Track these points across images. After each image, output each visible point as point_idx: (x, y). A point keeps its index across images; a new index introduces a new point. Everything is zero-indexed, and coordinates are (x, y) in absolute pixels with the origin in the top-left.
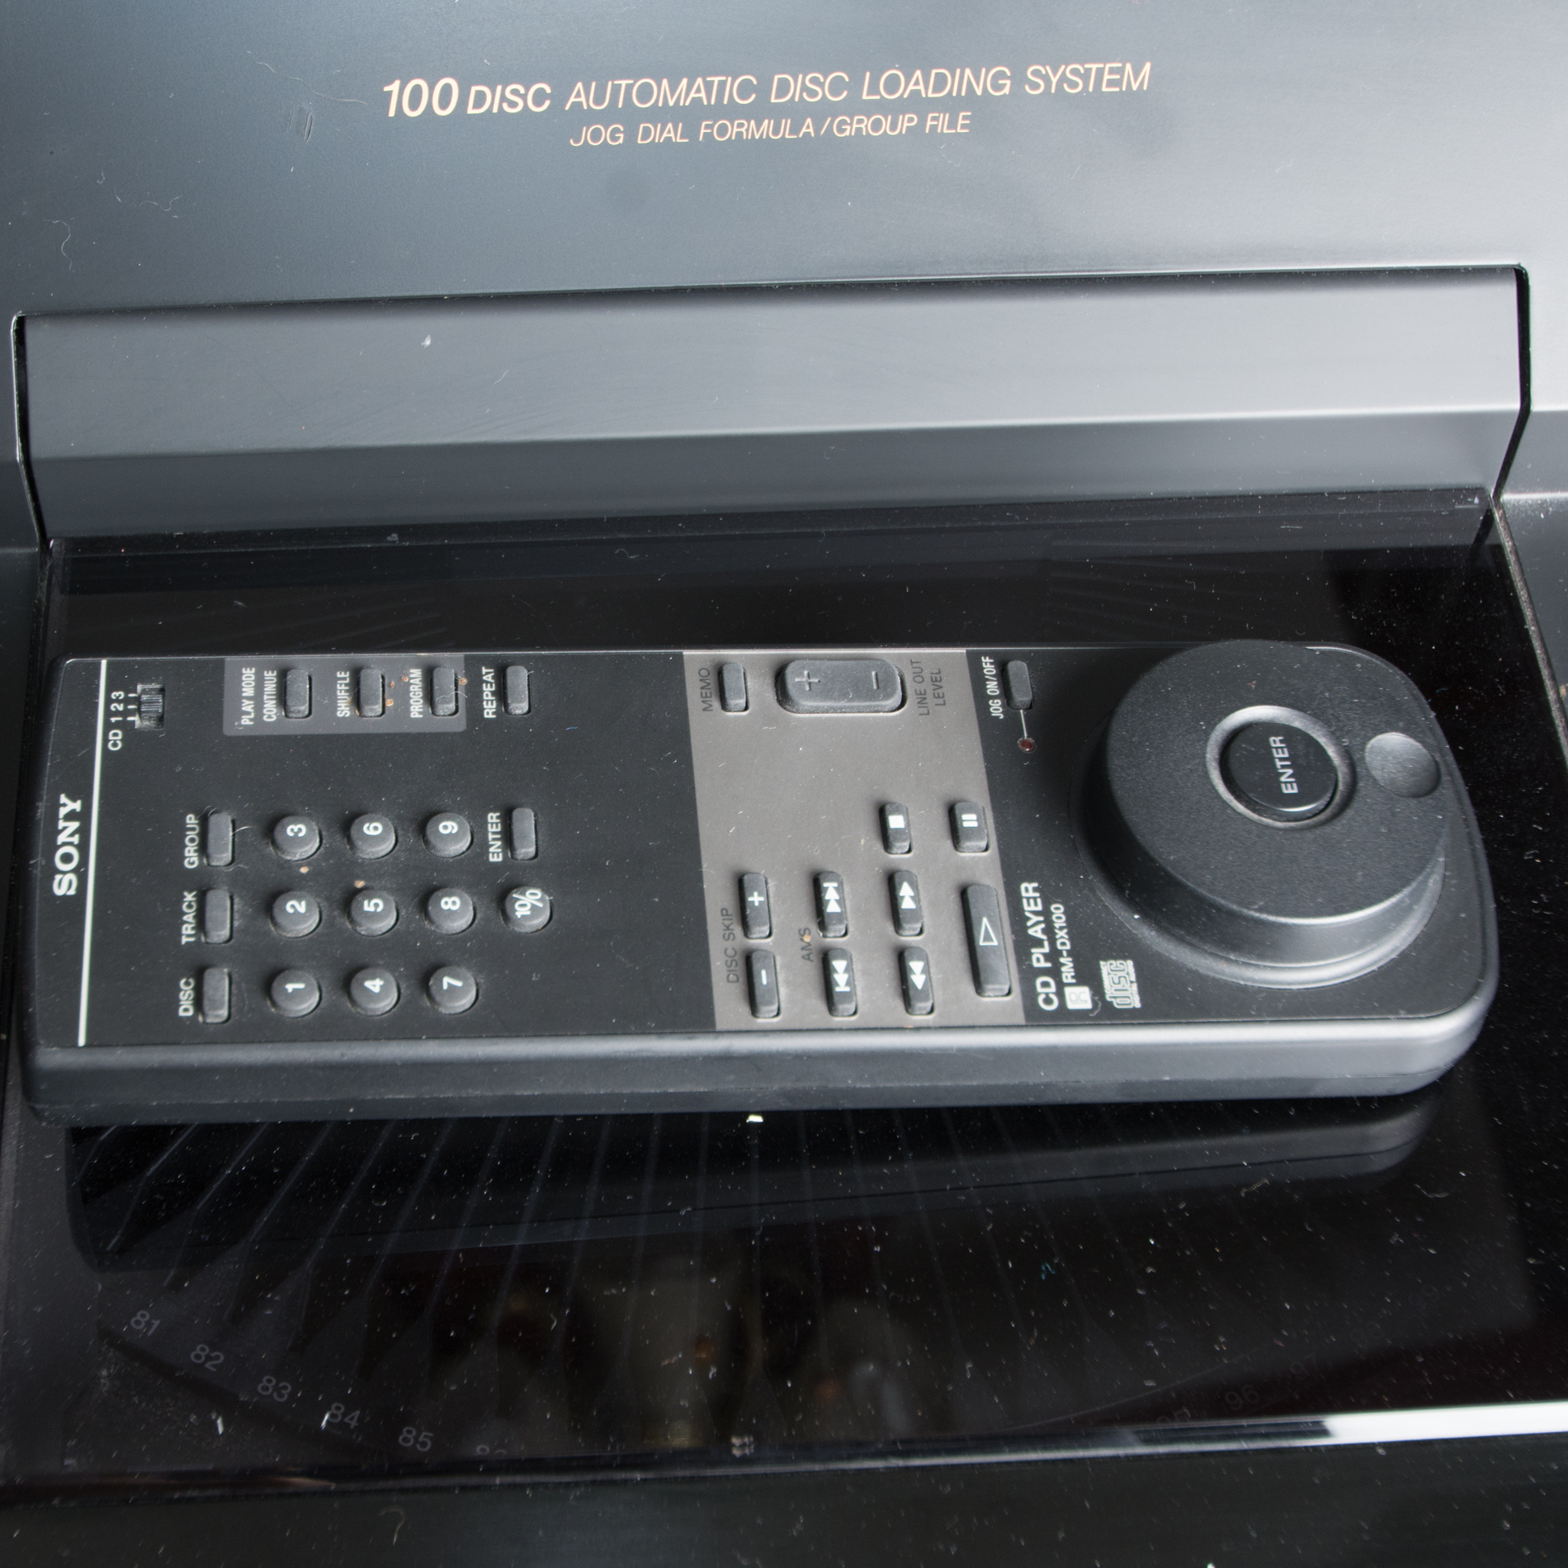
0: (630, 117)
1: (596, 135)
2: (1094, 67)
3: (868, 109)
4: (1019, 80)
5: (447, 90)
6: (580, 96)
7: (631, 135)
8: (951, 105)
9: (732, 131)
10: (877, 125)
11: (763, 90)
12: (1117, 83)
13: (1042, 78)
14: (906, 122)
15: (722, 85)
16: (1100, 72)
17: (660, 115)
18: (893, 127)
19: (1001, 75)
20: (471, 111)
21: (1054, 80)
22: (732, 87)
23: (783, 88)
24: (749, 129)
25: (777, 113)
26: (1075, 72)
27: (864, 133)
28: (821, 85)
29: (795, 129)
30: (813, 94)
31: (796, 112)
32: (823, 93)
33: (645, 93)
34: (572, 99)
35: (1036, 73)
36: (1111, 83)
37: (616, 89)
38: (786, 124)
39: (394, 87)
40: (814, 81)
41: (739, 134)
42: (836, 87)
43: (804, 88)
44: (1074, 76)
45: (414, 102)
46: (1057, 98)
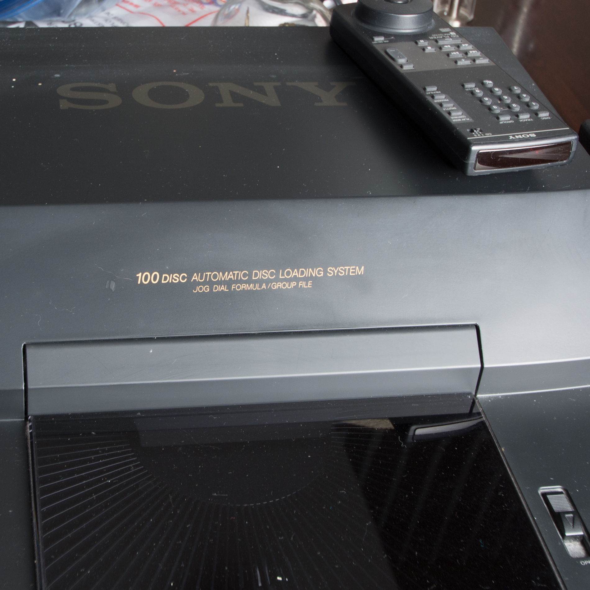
0: (211, 284)
1: (201, 289)
2: (347, 268)
3: (281, 281)
4: (325, 272)
5: (155, 276)
6: (195, 277)
7: (211, 289)
8: (306, 279)
9: (242, 287)
10: (284, 285)
11: (250, 275)
12: (354, 272)
13: (332, 271)
14: (293, 284)
15: (238, 274)
16: (349, 269)
17: (220, 283)
18: (289, 286)
19: (320, 270)
20: (163, 282)
21: (336, 272)
22: (241, 274)
23: (256, 275)
24: (246, 287)
25: (255, 282)
26: (342, 269)
27: (281, 288)
28: (267, 274)
29: (260, 287)
30: (265, 276)
31: (261, 282)
32: (268, 276)
33: (215, 276)
34: (193, 278)
35: (330, 270)
36: (352, 272)
37: (206, 275)
38: (257, 285)
39: (140, 275)
40: (265, 272)
41: (244, 288)
42: (272, 274)
43: (262, 275)
44: (341, 271)
45: (146, 279)
46: (337, 277)
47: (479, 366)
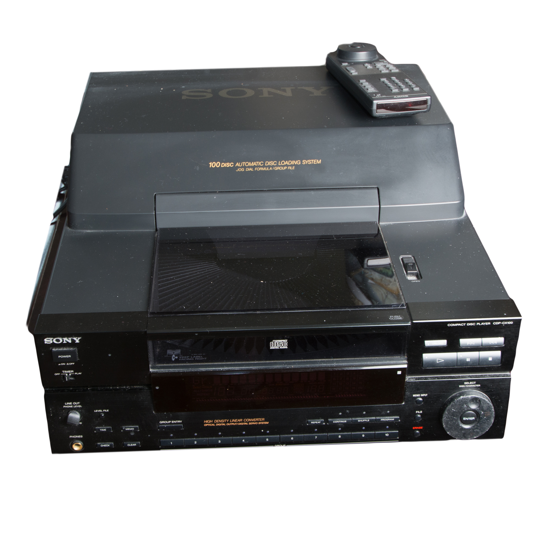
0: (245, 167)
1: (240, 170)
2: (312, 160)
3: (280, 166)
4: (302, 162)
5: (218, 164)
6: (238, 164)
7: (245, 169)
8: (292, 166)
9: (260, 169)
10: (281, 168)
11: (264, 164)
12: (316, 162)
13: (305, 162)
14: (285, 168)
15: (258, 163)
16: (313, 161)
17: (249, 167)
18: (283, 168)
19: (299, 162)
20: (222, 166)
21: (307, 162)
22: (260, 163)
23: (267, 163)
24: (262, 169)
25: (266, 167)
26: (310, 161)
27: (279, 169)
28: (273, 163)
29: (269, 169)
30: (271, 164)
31: (269, 167)
32: (273, 164)
33: (247, 164)
34: (236, 165)
35: (304, 161)
36: (315, 163)
37: (243, 164)
38: (268, 168)
39: (211, 163)
40: (272, 162)
41: (261, 170)
42: (275, 163)
43: (270, 163)
44: (309, 162)
45: (214, 164)
46: (307, 165)
47: (378, 206)
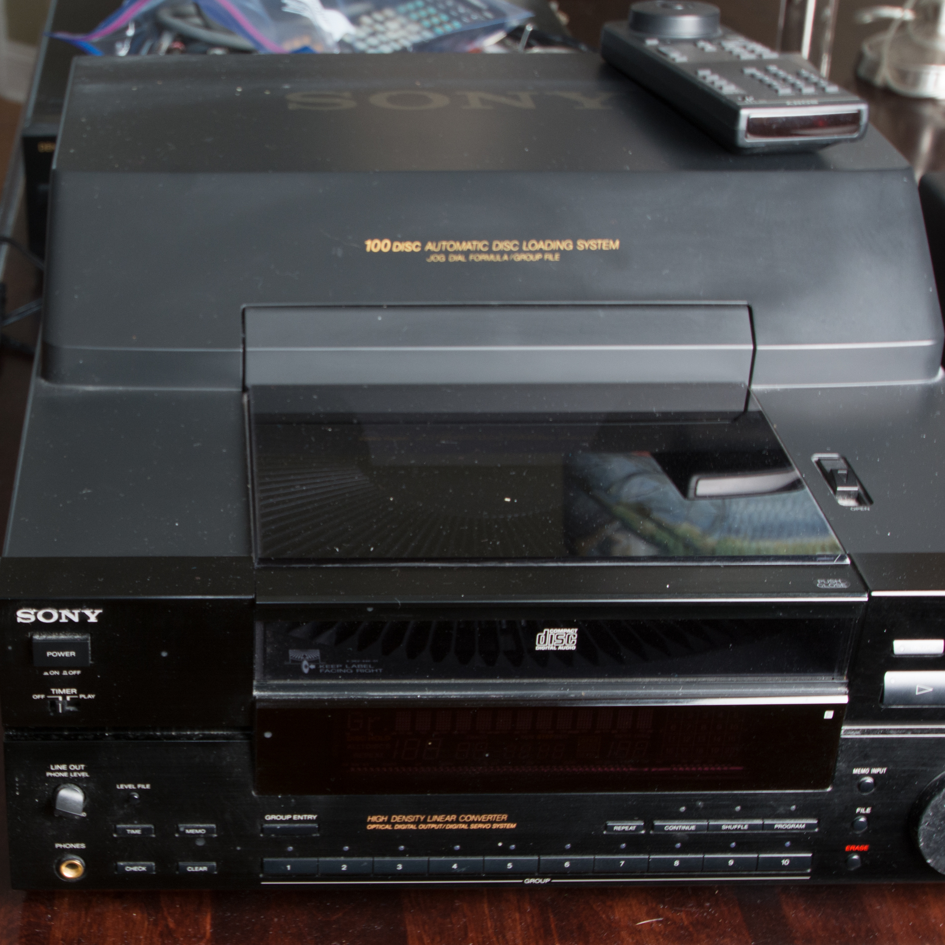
0: (447, 253)
1: (436, 258)
2: (600, 242)
3: (525, 252)
4: (575, 245)
5: (386, 244)
6: (430, 246)
7: (447, 258)
8: (553, 252)
9: (481, 258)
10: (529, 257)
11: (490, 246)
12: (608, 246)
13: (582, 245)
14: (538, 257)
15: (477, 244)
16: (602, 243)
17: (456, 253)
18: (535, 257)
19: (569, 244)
20: (394, 250)
21: (587, 245)
22: (480, 245)
23: (497, 246)
24: (486, 257)
25: (495, 253)
27: (524, 260)
28: (510, 245)
29: (502, 258)
30: (507, 248)
31: (502, 253)
32: (510, 247)
33: (451, 246)
34: (428, 248)
35: (581, 243)
36: (606, 246)
37: (442, 245)
38: (498, 257)
39: (369, 243)
40: (507, 244)
41: (483, 259)
42: (514, 246)
43: (504, 246)
44: (593, 244)
45: (376, 245)
46: (588, 252)
47: (752, 349)
